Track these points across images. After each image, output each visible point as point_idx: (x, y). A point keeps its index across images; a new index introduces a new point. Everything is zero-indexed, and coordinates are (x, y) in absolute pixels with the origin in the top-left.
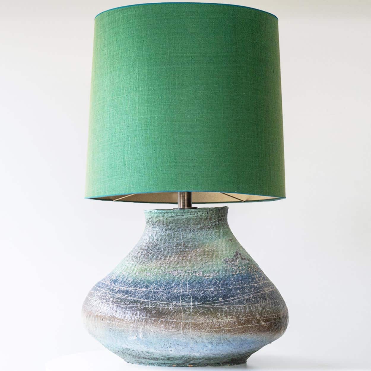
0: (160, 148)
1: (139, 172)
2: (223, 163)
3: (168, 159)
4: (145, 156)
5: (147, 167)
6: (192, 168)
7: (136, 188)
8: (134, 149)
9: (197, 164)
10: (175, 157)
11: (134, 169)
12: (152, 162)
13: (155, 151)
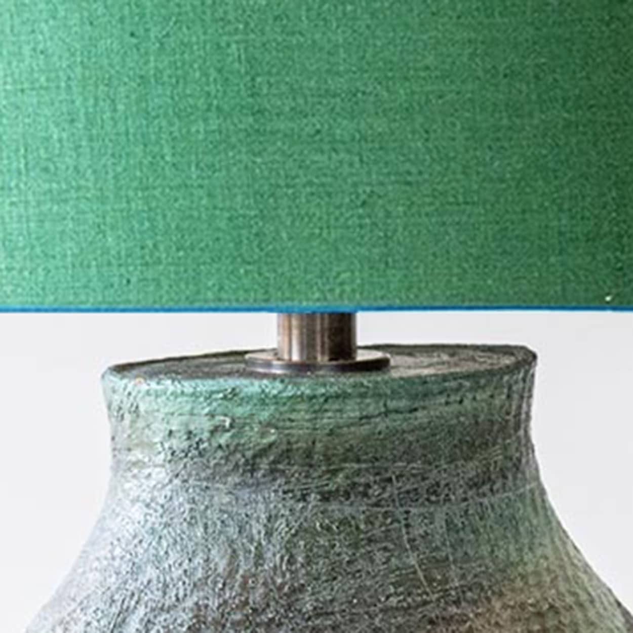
0: (167, 19)
1: (46, 170)
2: (531, 115)
3: (212, 88)
4: (79, 70)
5: (91, 139)
6: (349, 151)
7: (26, 273)
8: (17, 21)
9: (381, 125)
10: (253, 79)
11: (18, 150)
12: (121, 107)
13: (134, 41)
